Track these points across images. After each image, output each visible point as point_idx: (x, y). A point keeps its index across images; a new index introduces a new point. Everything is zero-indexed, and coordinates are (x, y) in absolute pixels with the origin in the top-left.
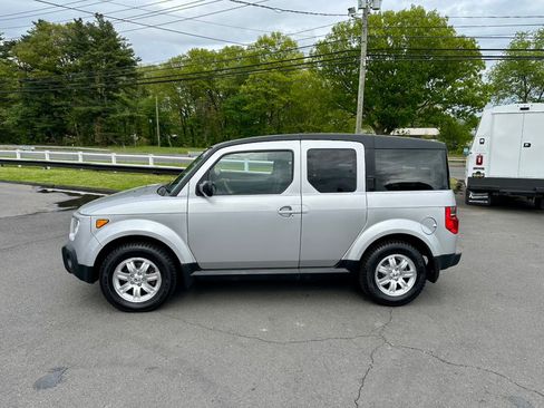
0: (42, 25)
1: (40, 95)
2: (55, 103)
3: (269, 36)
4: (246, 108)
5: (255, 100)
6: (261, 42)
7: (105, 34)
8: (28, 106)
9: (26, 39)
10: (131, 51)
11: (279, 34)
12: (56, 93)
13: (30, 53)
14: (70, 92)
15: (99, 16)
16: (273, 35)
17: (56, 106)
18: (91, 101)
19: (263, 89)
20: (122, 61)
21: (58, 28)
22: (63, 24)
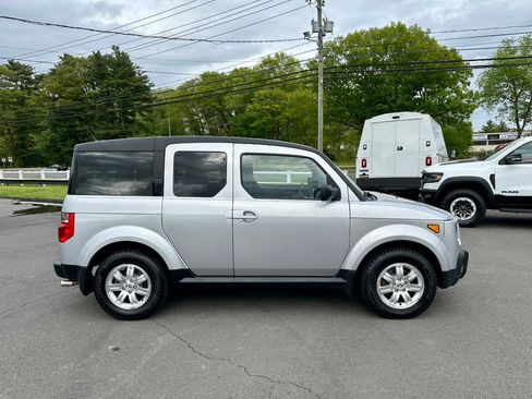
0: (67, 59)
1: (65, 121)
2: (78, 129)
3: (273, 56)
4: (252, 125)
5: (261, 117)
6: (265, 63)
7: (122, 63)
8: (56, 132)
9: (53, 72)
10: (145, 77)
11: (283, 54)
12: (80, 119)
13: (56, 84)
14: (93, 117)
15: (116, 48)
16: (277, 55)
17: (80, 131)
18: (110, 125)
19: (267, 107)
20: (137, 87)
21: (81, 61)
22: (86, 56)
